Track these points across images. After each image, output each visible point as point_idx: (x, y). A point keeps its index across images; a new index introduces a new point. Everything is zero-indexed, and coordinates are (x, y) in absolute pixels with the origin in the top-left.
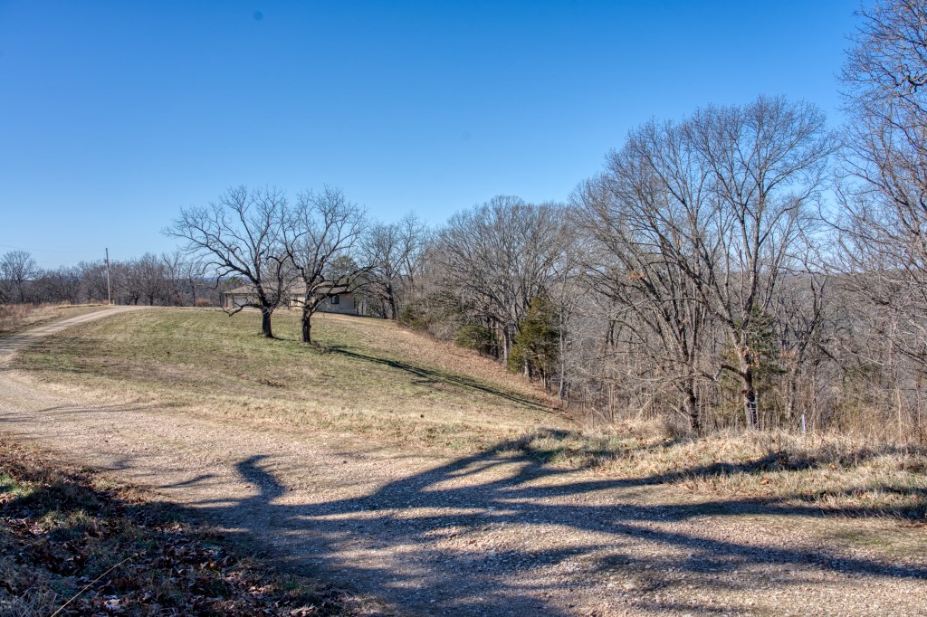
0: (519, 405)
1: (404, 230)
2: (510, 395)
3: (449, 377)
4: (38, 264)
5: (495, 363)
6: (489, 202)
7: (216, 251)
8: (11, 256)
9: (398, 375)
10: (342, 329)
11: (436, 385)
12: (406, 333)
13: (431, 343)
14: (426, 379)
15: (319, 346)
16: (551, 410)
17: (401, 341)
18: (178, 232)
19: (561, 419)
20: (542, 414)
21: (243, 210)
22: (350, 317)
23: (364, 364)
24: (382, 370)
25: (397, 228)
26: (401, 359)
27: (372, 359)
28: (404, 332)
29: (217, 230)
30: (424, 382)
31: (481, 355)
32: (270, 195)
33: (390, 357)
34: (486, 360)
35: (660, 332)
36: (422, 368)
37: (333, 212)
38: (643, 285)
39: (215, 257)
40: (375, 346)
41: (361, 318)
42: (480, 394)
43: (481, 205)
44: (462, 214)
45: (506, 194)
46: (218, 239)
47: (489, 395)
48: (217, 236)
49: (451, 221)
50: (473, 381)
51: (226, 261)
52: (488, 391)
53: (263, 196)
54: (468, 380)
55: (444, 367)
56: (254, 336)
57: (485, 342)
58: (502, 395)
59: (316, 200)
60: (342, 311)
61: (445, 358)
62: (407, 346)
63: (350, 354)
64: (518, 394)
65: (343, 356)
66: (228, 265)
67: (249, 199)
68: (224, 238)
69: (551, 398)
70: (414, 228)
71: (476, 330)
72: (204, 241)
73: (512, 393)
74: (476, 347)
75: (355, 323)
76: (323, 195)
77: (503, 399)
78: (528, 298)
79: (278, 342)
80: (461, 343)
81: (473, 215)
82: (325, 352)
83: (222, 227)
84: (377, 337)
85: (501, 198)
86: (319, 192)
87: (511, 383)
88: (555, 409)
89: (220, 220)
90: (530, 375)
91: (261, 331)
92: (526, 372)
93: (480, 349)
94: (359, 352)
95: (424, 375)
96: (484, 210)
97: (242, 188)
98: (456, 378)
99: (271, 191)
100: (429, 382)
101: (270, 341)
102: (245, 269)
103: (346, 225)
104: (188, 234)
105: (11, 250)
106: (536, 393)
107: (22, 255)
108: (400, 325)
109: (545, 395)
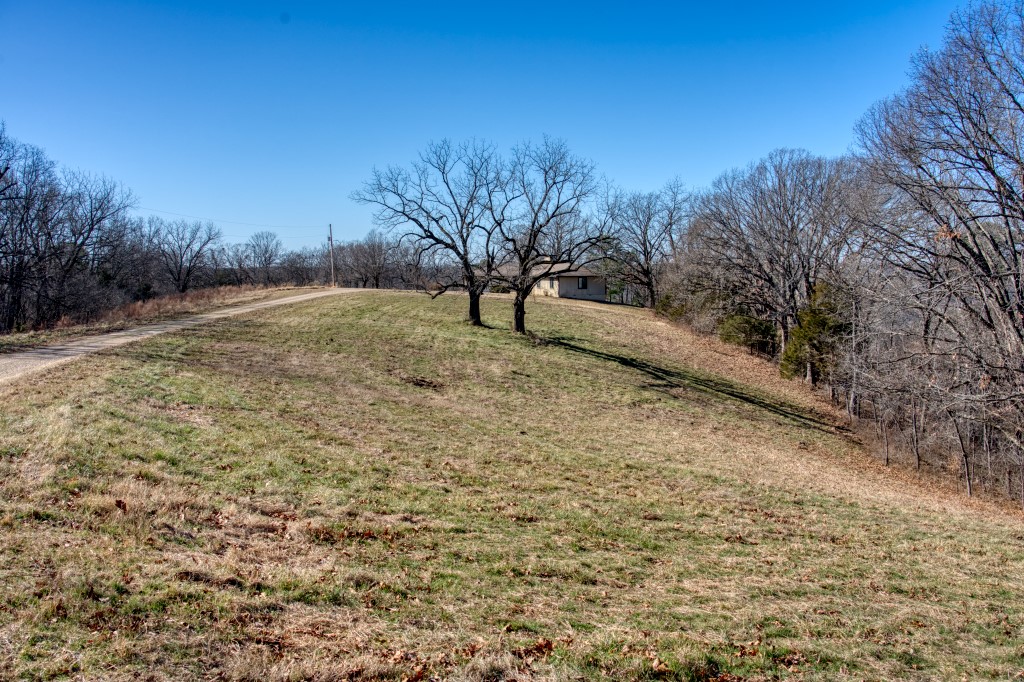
0: (787, 421)
1: (667, 200)
2: (778, 408)
3: (697, 381)
4: (284, 246)
5: (769, 364)
6: (767, 157)
7: (413, 219)
8: (258, 237)
9: (625, 376)
10: (579, 319)
11: (674, 391)
12: (661, 325)
13: (689, 337)
14: (664, 382)
15: (534, 337)
16: (833, 429)
17: (648, 334)
18: (368, 197)
19: (844, 443)
20: (817, 434)
21: (447, 169)
22: (598, 304)
23: (585, 361)
24: (606, 368)
25: (658, 197)
26: (640, 356)
27: (598, 355)
28: (659, 323)
29: (420, 196)
30: (659, 386)
31: (752, 354)
32: (478, 152)
33: (625, 353)
34: (757, 360)
35: (990, 325)
36: (663, 367)
37: (554, 170)
38: (966, 254)
39: (412, 226)
40: (611, 338)
41: (611, 306)
42: (732, 404)
43: (757, 163)
44: (731, 175)
45: (789, 148)
46: (420, 206)
47: (747, 406)
48: (419, 201)
49: (717, 184)
50: (731, 386)
51: (425, 231)
52: (747, 400)
53: (470, 152)
54: (724, 385)
55: (696, 367)
56: (459, 323)
57: (756, 337)
58: (766, 406)
59: (534, 154)
60: (591, 297)
61: (702, 355)
62: (655, 340)
63: (573, 348)
64: (791, 406)
65: (562, 350)
66: (428, 237)
67: (454, 156)
68: (427, 205)
69: (838, 413)
70: (680, 197)
71: (747, 322)
72: (400, 209)
73: (782, 404)
74: (745, 343)
75: (599, 312)
76: (543, 148)
77: (766, 412)
78: (811, 280)
79: (486, 331)
80: (727, 339)
81: (747, 175)
82: (539, 344)
83: (426, 192)
84: (619, 328)
85: (783, 152)
86: (537, 145)
87: (785, 391)
88: (838, 427)
89: (423, 183)
90: (814, 381)
91: (468, 318)
92: (809, 377)
93: (752, 346)
94: (587, 345)
95: (662, 377)
96: (762, 169)
97: (445, 142)
98: (707, 382)
99: (479, 145)
100: (665, 386)
101: (476, 329)
102: (449, 242)
103: (568, 185)
104: (379, 198)
105: (259, 230)
106: (817, 404)
107: (270, 236)
108: (657, 314)
109: (830, 408)
